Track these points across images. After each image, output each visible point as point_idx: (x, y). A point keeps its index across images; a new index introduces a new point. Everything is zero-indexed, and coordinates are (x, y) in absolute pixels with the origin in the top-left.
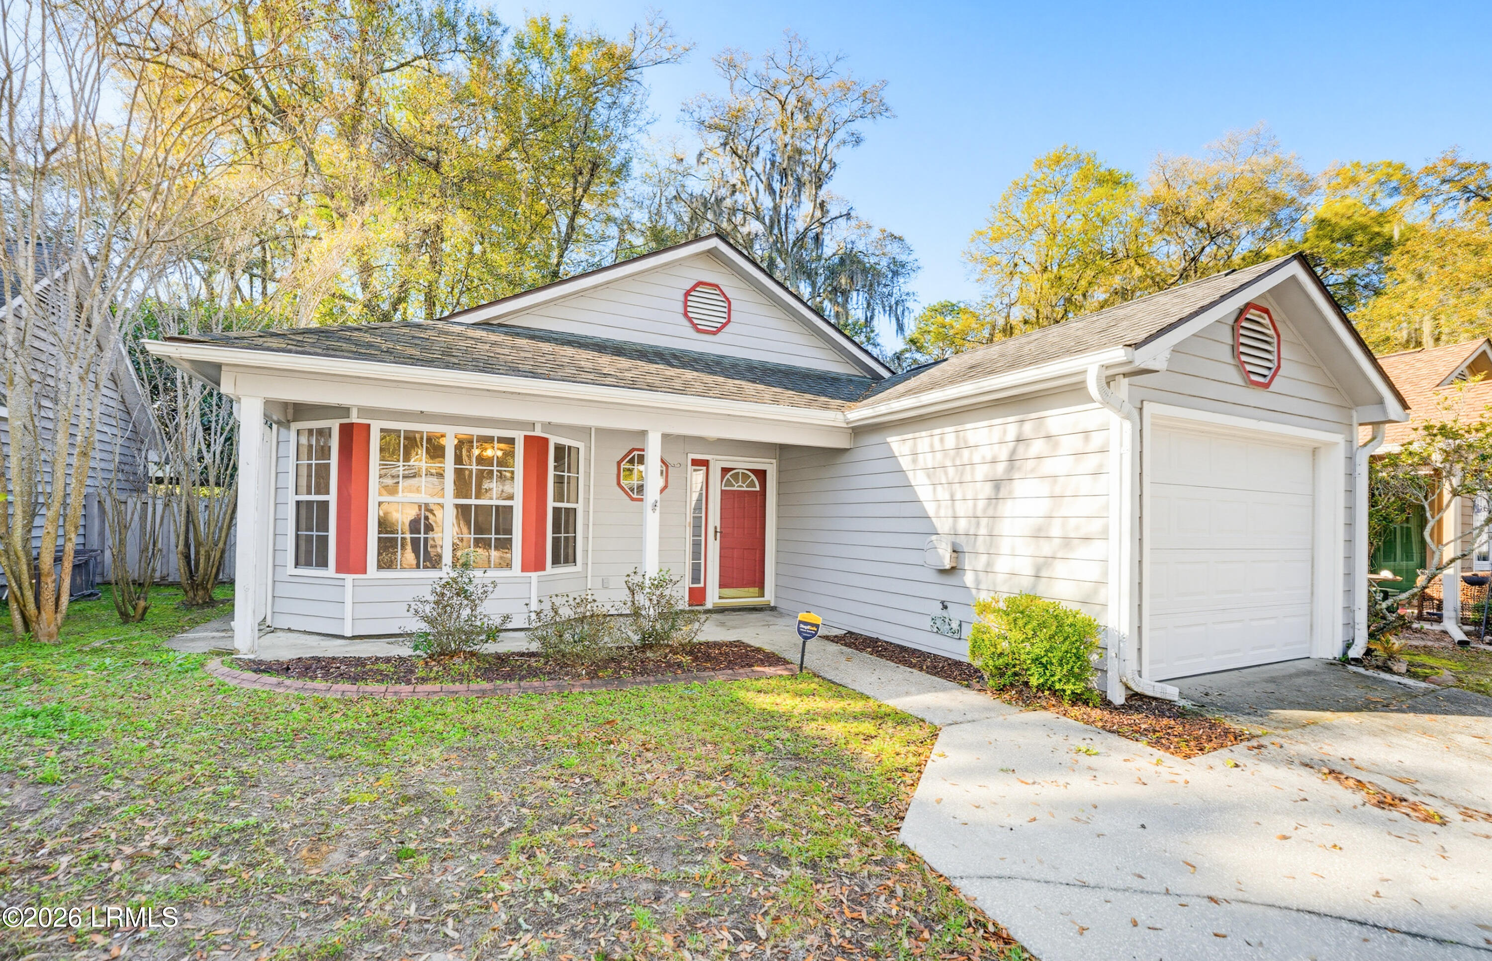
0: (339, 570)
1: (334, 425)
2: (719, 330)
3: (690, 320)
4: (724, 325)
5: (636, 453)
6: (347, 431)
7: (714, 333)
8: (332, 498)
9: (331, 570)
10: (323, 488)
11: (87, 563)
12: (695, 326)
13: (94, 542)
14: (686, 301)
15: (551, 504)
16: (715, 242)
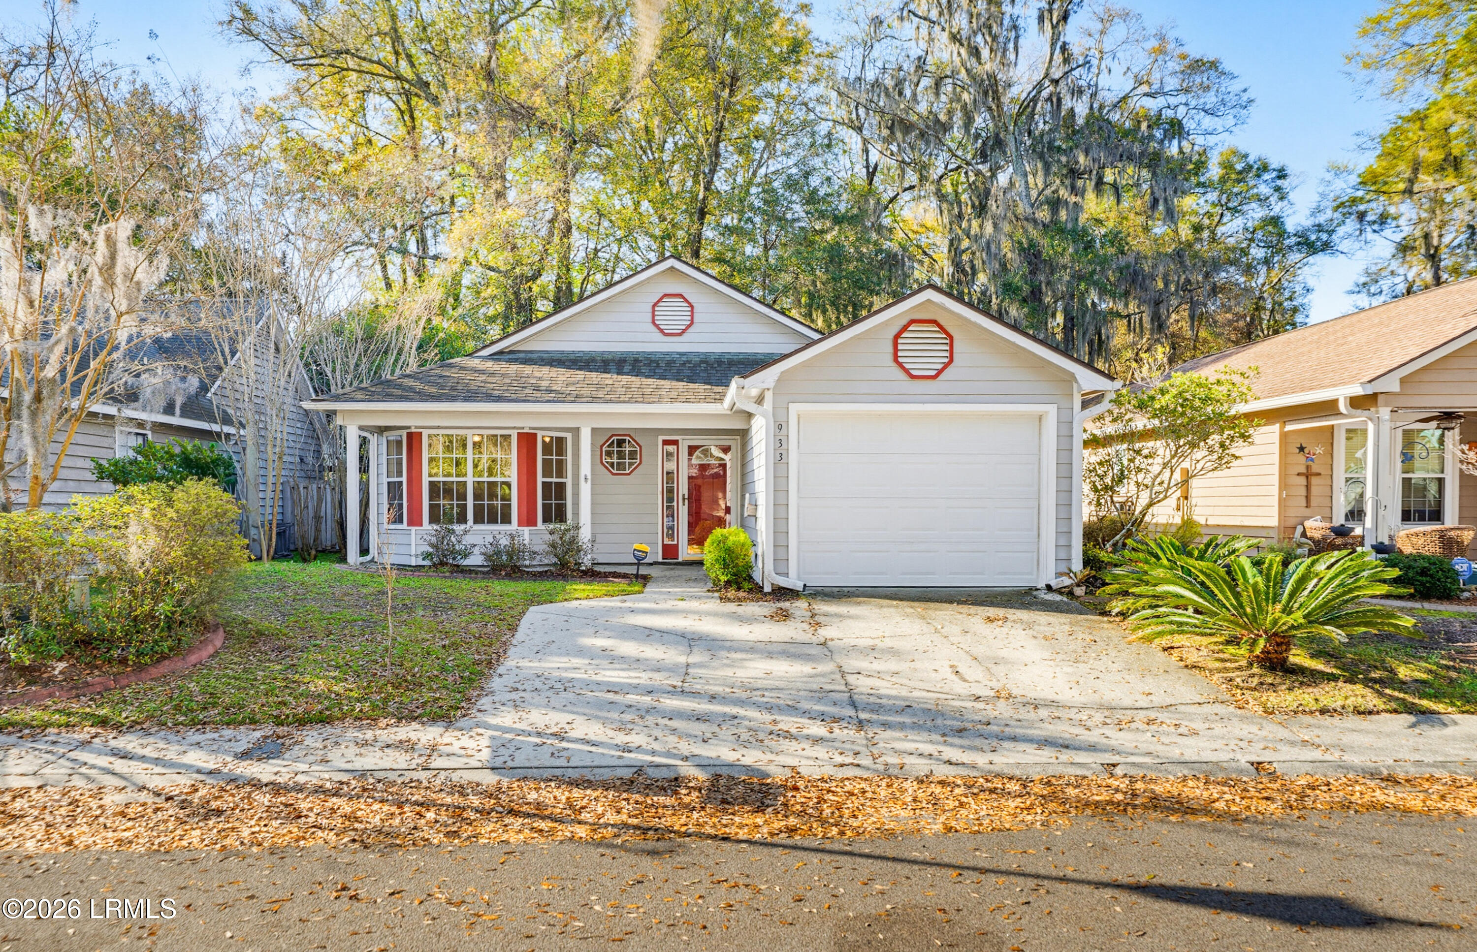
0: (408, 525)
1: (404, 433)
2: (684, 331)
3: (657, 326)
4: (689, 326)
5: (615, 438)
6: (410, 436)
7: (680, 334)
8: (404, 479)
9: (404, 525)
10: (400, 474)
11: (284, 531)
12: (662, 331)
13: (289, 519)
14: (654, 311)
15: (540, 479)
16: (672, 262)
